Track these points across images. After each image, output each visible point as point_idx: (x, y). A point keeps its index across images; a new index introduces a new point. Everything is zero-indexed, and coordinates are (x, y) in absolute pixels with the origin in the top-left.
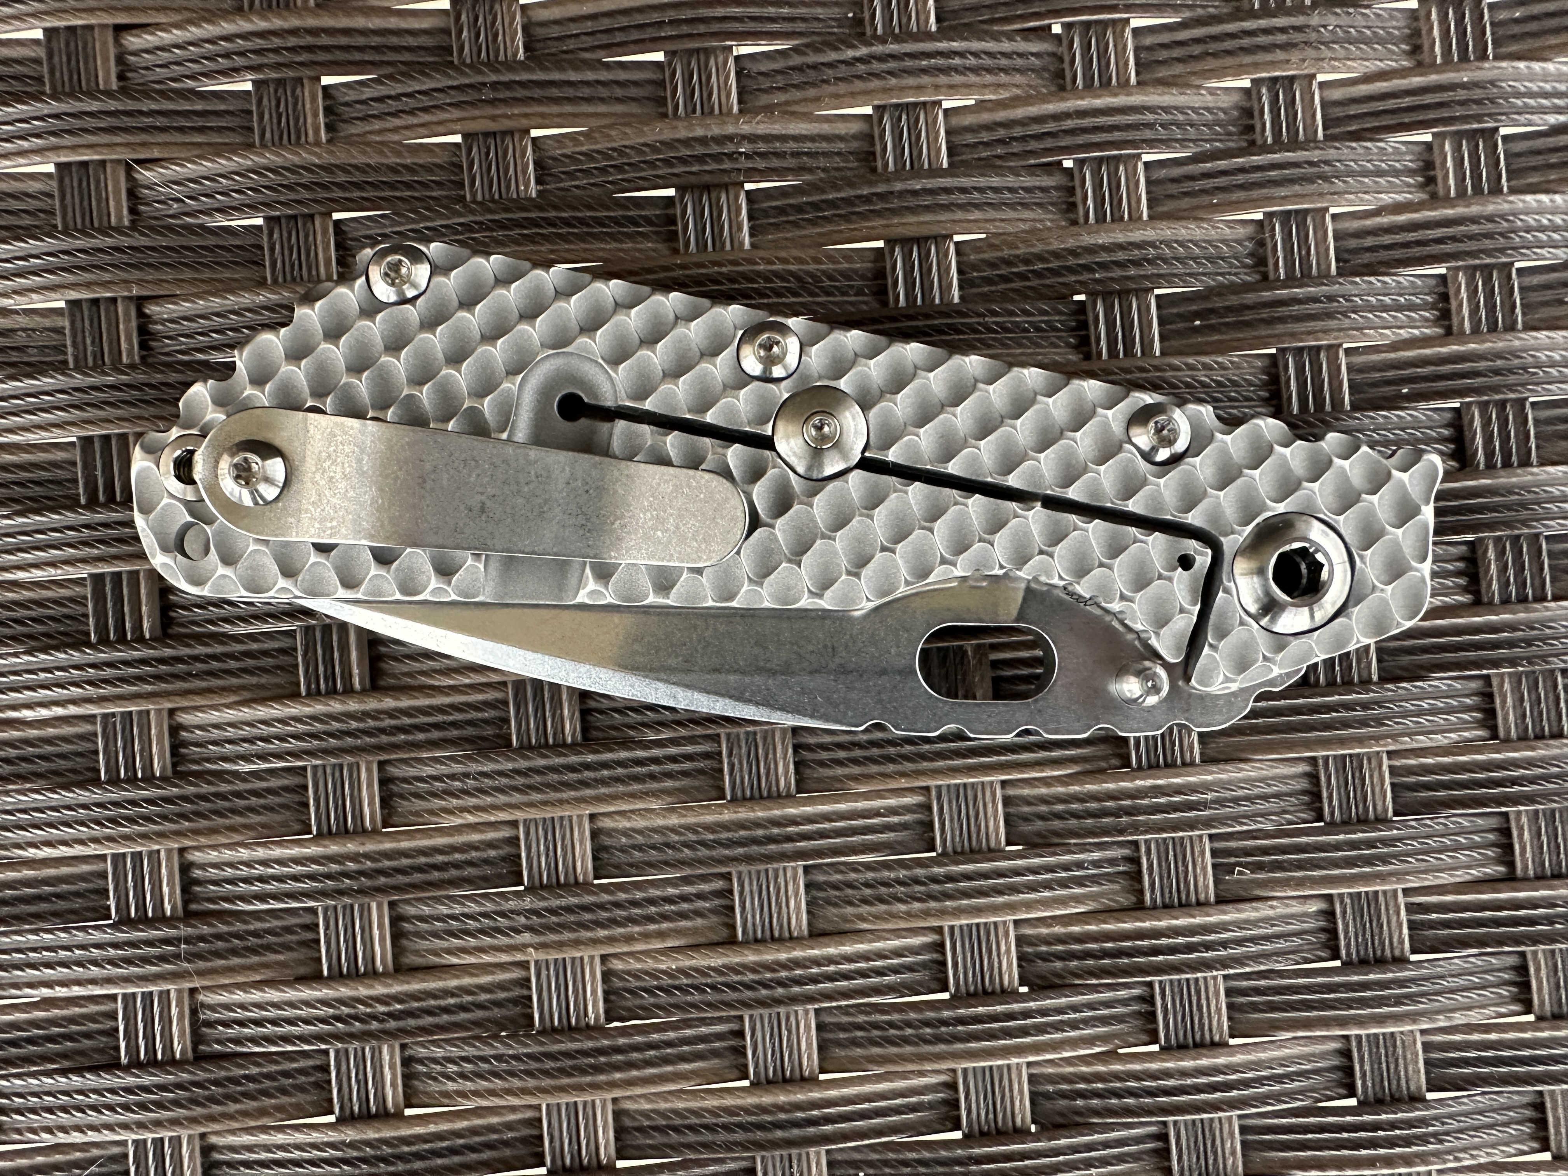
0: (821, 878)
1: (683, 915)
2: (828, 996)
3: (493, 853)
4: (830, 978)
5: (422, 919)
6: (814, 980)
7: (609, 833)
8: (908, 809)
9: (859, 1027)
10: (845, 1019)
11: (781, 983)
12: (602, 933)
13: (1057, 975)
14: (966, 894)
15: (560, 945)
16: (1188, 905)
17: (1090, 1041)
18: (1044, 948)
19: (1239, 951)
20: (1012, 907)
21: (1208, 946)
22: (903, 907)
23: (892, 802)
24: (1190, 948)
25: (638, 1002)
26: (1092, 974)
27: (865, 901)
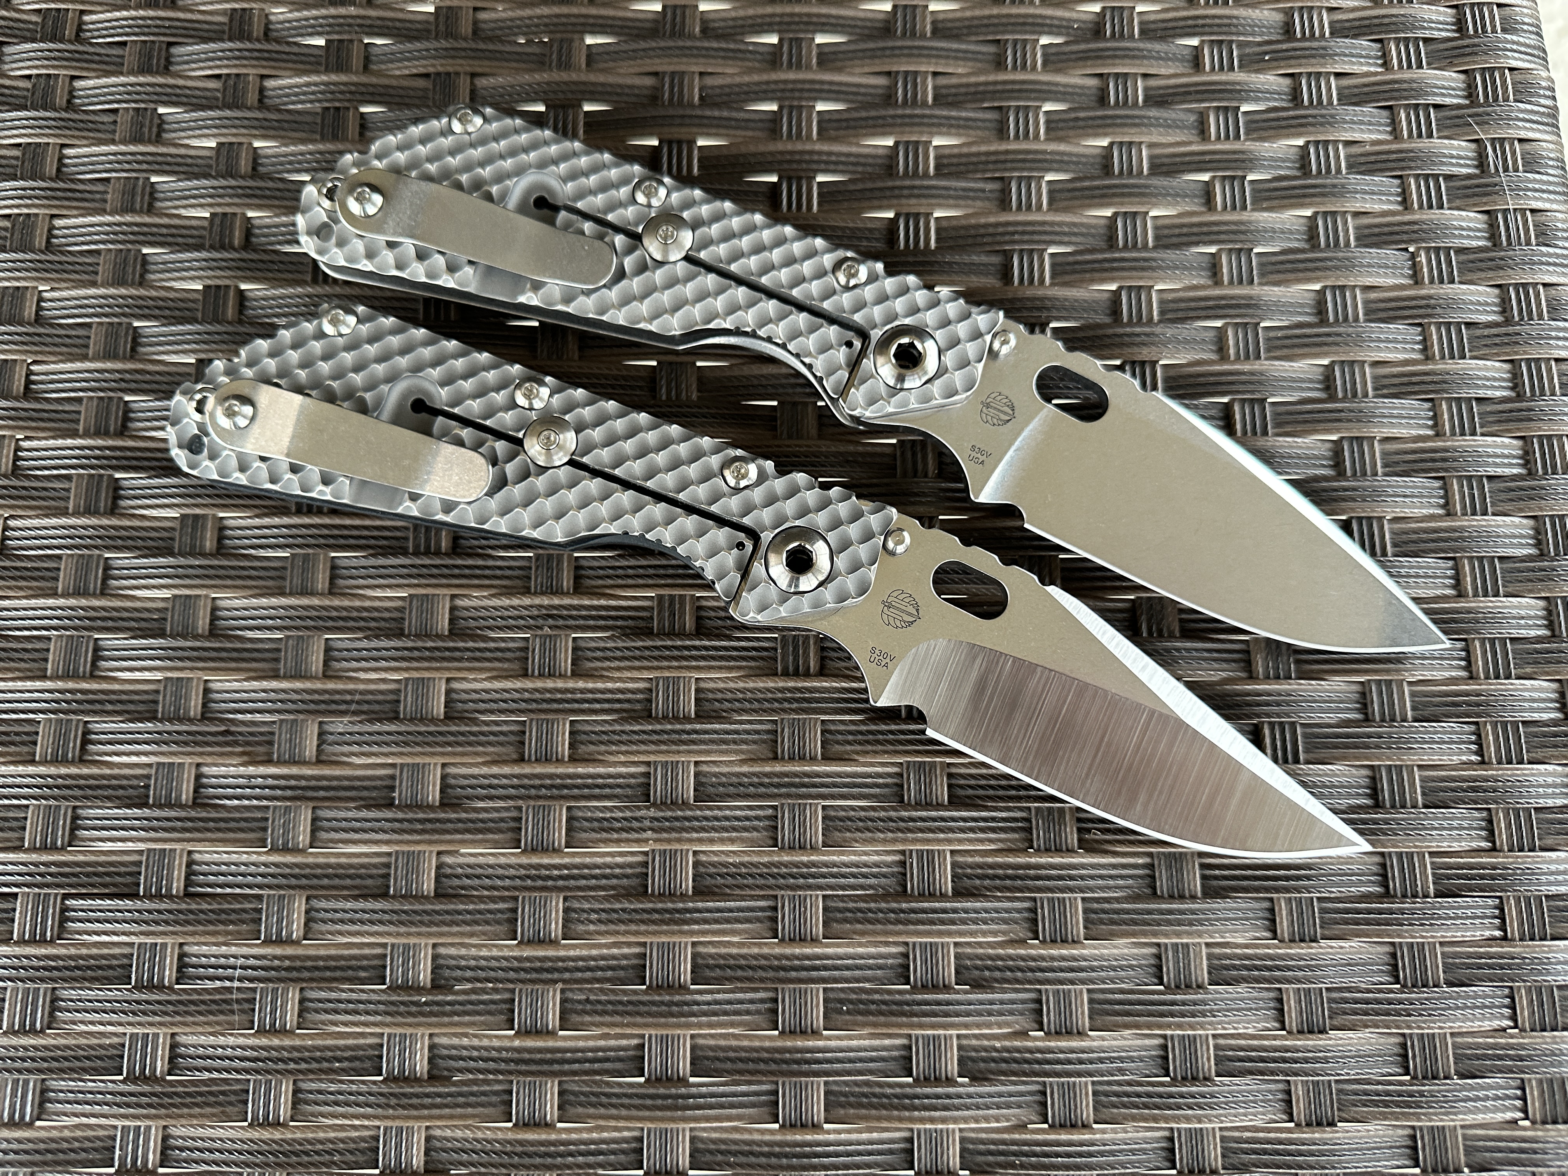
0: (833, 813)
1: (746, 829)
2: (832, 888)
3: (633, 781)
4: (834, 876)
5: (586, 819)
6: (824, 876)
7: (705, 774)
8: (889, 775)
9: (849, 910)
10: (841, 905)
11: (803, 876)
12: (695, 835)
13: (976, 888)
14: (921, 830)
15: (669, 841)
16: (1061, 850)
17: (995, 933)
18: (969, 871)
19: (1091, 883)
20: (949, 841)
21: (1072, 878)
22: (882, 836)
23: (879, 770)
24: (1061, 878)
25: (713, 882)
26: (998, 889)
27: (858, 830)
